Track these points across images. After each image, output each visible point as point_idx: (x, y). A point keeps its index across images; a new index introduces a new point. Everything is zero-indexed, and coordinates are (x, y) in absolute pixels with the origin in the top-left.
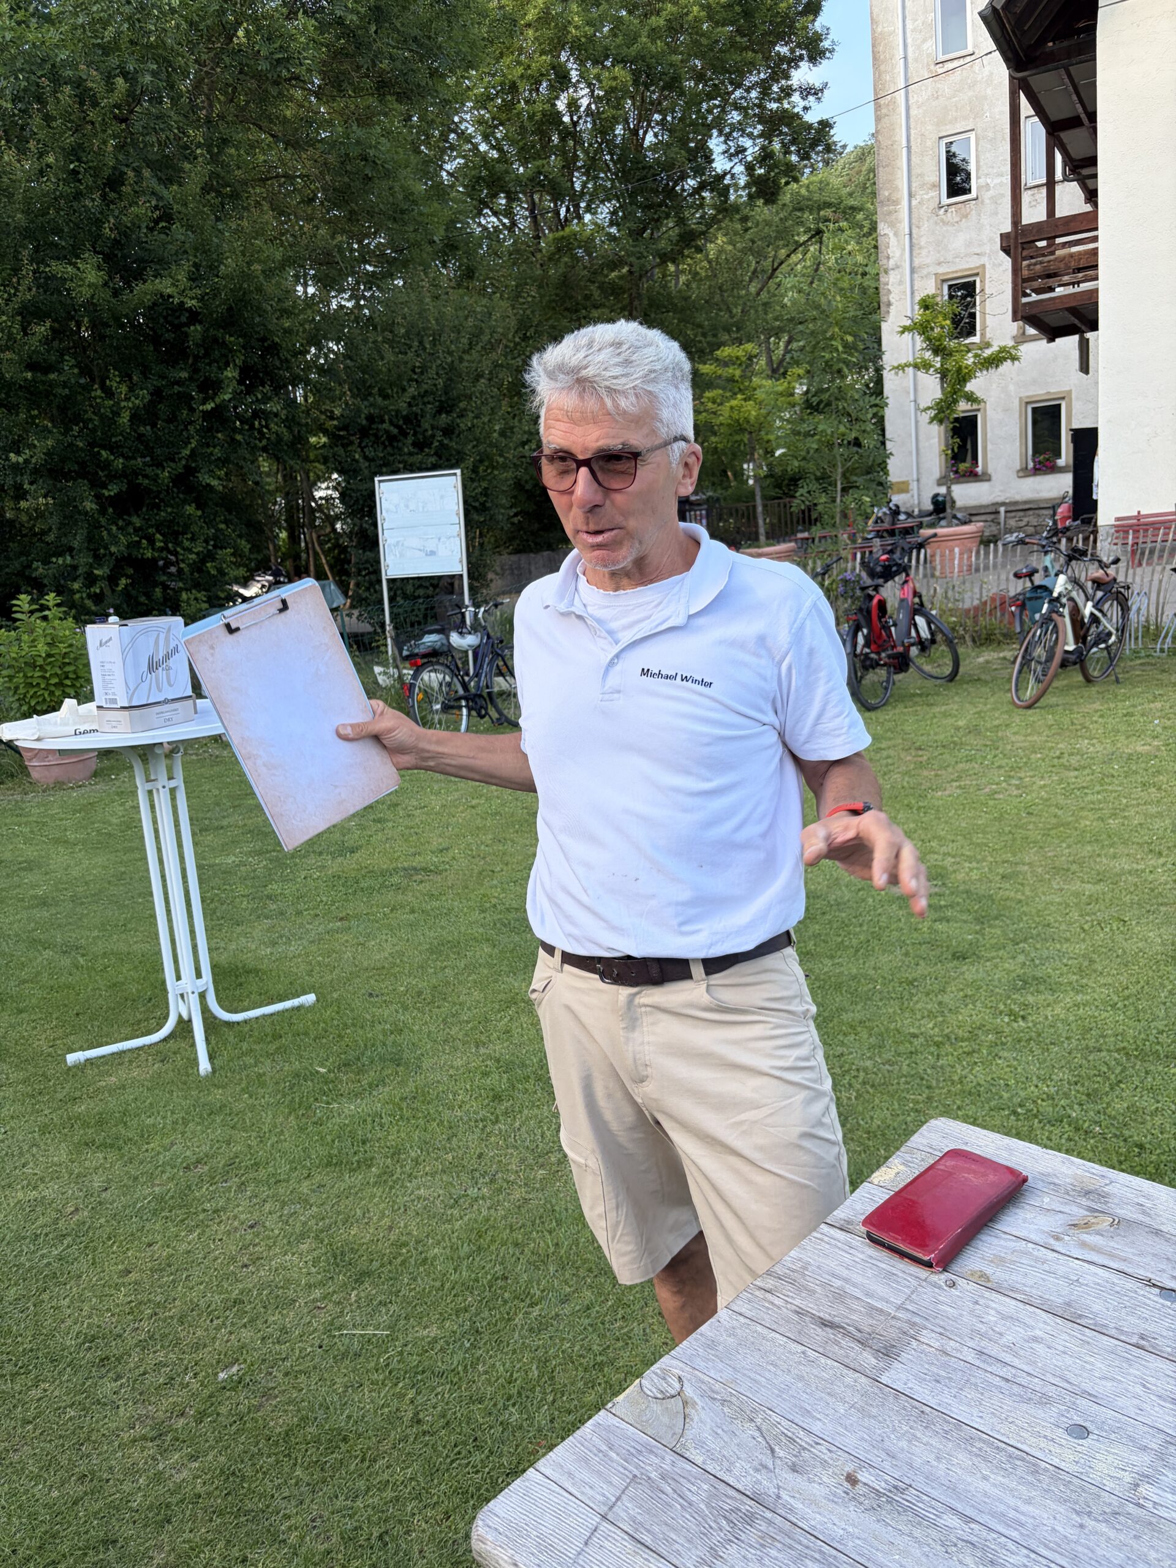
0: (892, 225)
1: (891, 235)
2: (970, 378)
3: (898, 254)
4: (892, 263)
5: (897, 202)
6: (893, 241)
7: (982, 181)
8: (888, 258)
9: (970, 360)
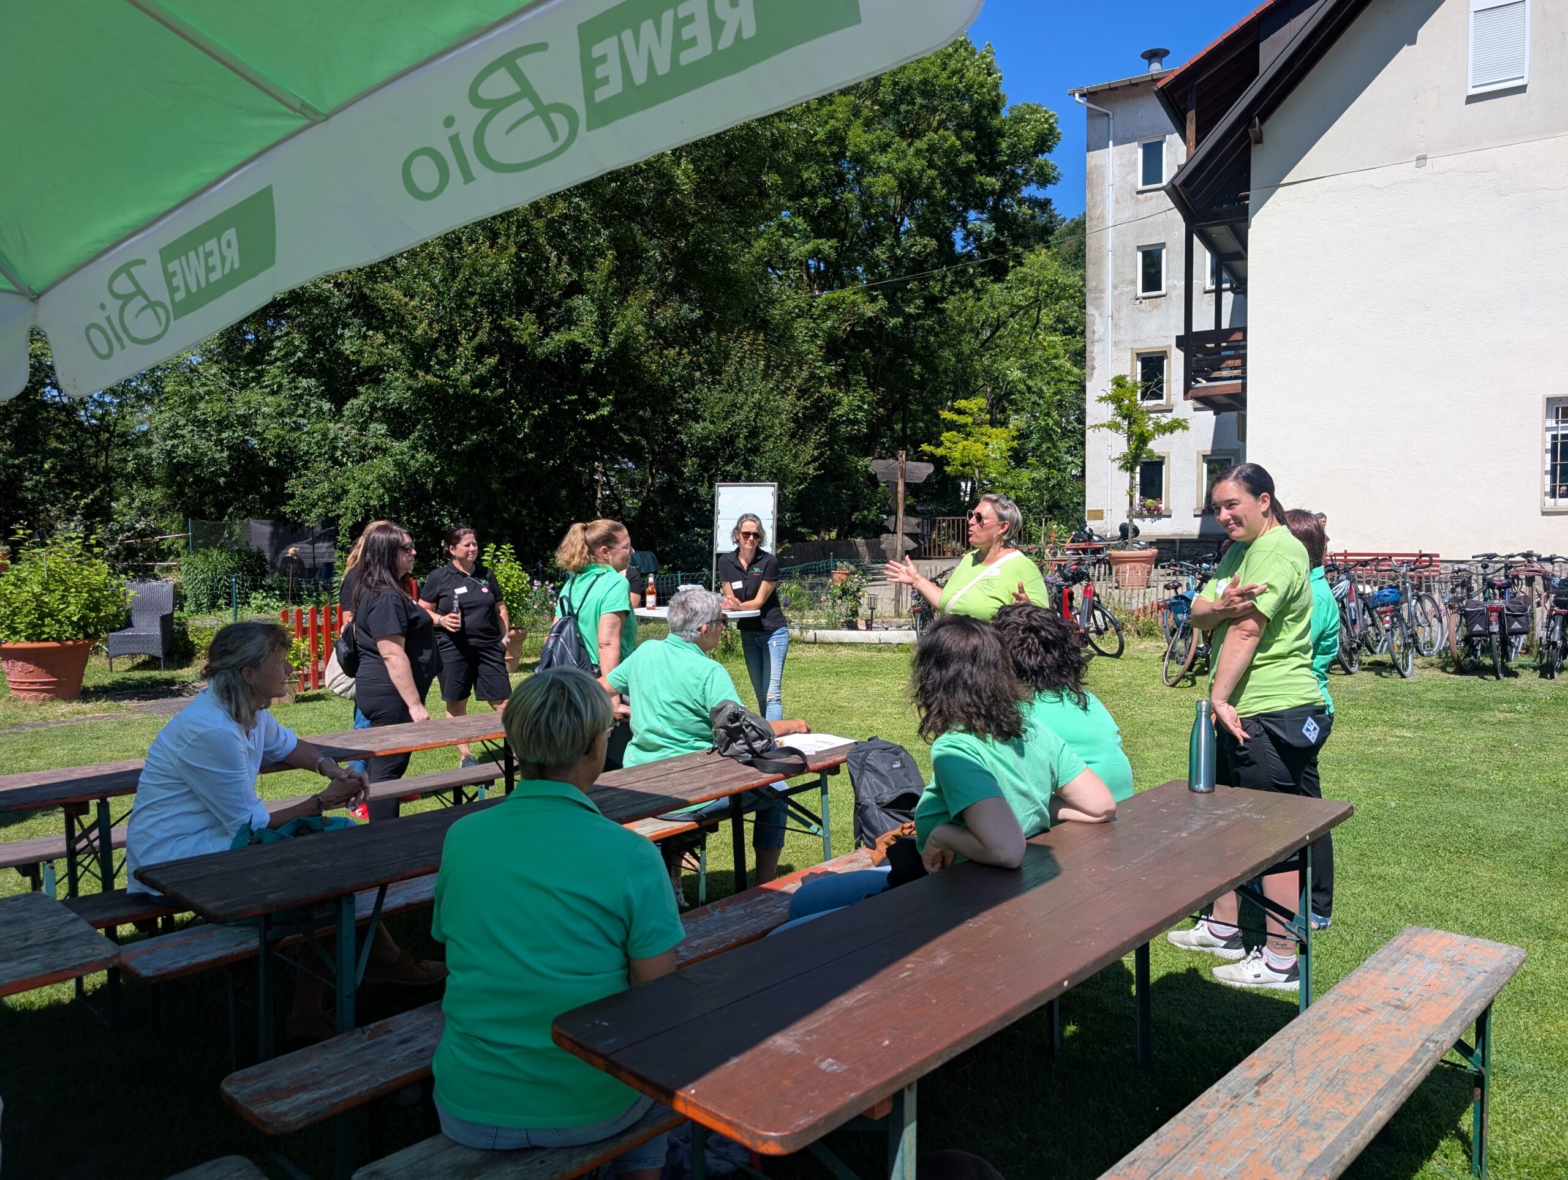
0: (1098, 308)
1: (1097, 315)
2: (1150, 440)
3: (1101, 331)
4: (1096, 336)
5: (1102, 291)
6: (1098, 320)
7: (1170, 282)
8: (1094, 332)
9: (1150, 426)
